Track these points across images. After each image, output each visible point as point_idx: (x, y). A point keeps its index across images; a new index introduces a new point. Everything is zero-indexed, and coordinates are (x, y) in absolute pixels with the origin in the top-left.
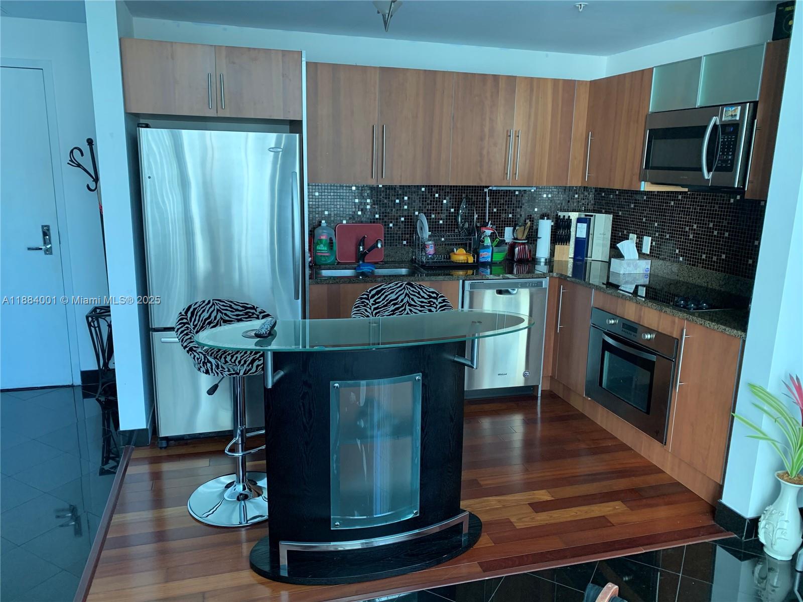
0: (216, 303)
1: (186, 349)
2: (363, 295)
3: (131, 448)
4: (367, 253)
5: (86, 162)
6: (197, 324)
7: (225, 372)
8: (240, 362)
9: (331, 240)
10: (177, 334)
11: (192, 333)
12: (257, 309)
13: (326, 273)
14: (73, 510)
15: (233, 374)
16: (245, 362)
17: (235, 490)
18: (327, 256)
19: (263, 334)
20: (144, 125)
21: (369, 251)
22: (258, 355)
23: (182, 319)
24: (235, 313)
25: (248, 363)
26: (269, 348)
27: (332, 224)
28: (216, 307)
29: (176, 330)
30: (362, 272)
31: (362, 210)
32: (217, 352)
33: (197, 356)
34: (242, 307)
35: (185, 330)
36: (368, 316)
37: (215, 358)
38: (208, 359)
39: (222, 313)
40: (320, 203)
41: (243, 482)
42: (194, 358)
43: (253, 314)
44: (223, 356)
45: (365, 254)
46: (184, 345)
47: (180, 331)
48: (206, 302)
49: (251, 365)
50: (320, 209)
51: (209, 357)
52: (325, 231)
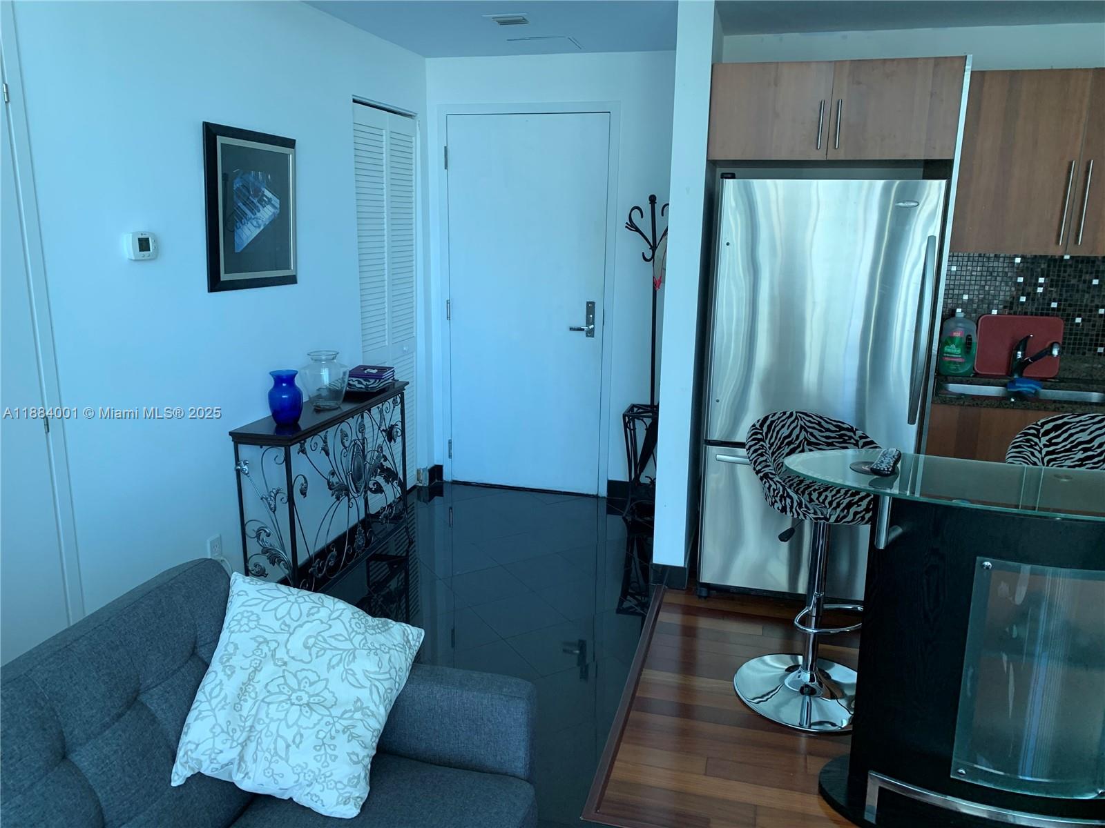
0: (800, 417)
1: (759, 475)
2: (1029, 429)
3: (663, 588)
4: (1030, 363)
5: (644, 224)
6: (773, 443)
7: (810, 513)
8: (830, 504)
9: (969, 339)
10: (748, 453)
11: (767, 453)
12: (857, 432)
13: (954, 388)
14: (582, 645)
15: (821, 519)
16: (838, 505)
17: (799, 677)
18: (960, 363)
19: (884, 470)
20: (729, 176)
21: (1034, 359)
22: (857, 498)
23: (756, 434)
24: (824, 434)
25: (842, 507)
26: (888, 491)
27: (974, 315)
28: (800, 422)
29: (747, 447)
30: (1019, 392)
31: (1028, 295)
32: (798, 485)
33: (774, 486)
34: (835, 426)
35: (759, 449)
36: (1035, 464)
37: (797, 493)
38: (788, 493)
39: (807, 432)
40: (957, 283)
41: (811, 669)
42: (769, 488)
43: (851, 438)
44: (807, 492)
45: (1027, 363)
46: (757, 469)
47: (753, 449)
48: (788, 414)
49: (846, 511)
50: (956, 292)
51: (789, 490)
52: (960, 325)
